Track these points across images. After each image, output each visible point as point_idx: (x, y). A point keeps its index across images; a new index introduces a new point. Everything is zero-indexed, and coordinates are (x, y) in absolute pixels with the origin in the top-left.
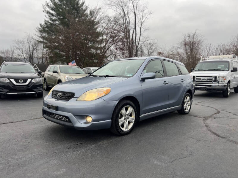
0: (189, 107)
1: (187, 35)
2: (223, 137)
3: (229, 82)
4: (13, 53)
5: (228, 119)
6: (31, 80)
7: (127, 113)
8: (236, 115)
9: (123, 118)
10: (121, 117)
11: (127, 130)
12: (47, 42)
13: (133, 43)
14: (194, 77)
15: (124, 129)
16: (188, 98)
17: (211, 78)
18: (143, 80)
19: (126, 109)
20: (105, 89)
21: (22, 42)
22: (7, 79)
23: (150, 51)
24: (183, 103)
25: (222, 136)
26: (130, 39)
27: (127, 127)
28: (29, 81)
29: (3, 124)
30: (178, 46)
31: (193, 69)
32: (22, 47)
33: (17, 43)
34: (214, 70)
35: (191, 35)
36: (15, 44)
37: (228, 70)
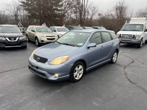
0: (116, 59)
1: (118, 2)
2: (134, 84)
3: (142, 38)
4: (4, 13)
5: (139, 68)
6: (19, 38)
7: (79, 69)
8: (143, 64)
9: (76, 72)
10: (75, 72)
11: (78, 79)
12: (26, 5)
13: (82, 7)
14: (120, 35)
15: (77, 78)
16: (116, 53)
17: (131, 36)
18: (89, 48)
19: (78, 67)
20: (66, 57)
21: (10, 5)
22: (4, 38)
23: (93, 12)
24: (113, 57)
25: (133, 82)
26: (81, 5)
27: (79, 77)
28: (17, 38)
29: (6, 71)
30: (112, 10)
31: (120, 29)
32: (10, 9)
33: (6, 6)
34: (134, 30)
35: (121, 2)
36: (5, 7)
37: (142, 31)
